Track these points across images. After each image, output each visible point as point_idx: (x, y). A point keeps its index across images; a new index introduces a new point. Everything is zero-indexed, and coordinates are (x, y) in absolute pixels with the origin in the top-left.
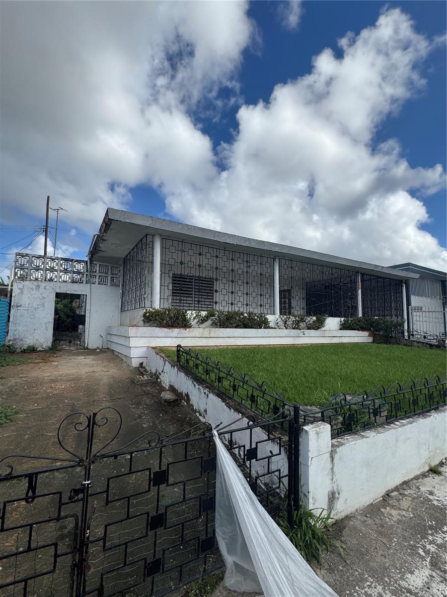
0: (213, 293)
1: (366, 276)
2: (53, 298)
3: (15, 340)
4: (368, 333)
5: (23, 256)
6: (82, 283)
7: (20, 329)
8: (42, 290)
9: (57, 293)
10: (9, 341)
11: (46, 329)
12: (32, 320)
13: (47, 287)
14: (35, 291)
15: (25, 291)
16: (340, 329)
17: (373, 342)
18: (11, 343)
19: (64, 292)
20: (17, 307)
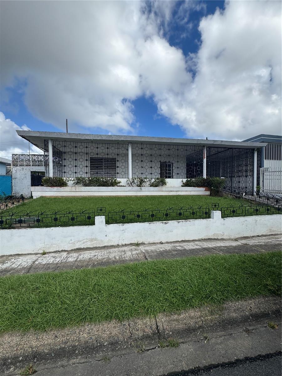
0: (116, 168)
1: (213, 149)
2: (30, 174)
3: (15, 193)
4: (205, 189)
5: (15, 155)
6: (43, 165)
7: (17, 188)
8: (24, 170)
9: (31, 171)
10: (13, 194)
11: (28, 189)
12: (22, 185)
13: (27, 169)
14: (21, 171)
15: (18, 172)
16: (182, 186)
17: (211, 195)
18: (14, 195)
19: (35, 171)
20: (15, 179)
